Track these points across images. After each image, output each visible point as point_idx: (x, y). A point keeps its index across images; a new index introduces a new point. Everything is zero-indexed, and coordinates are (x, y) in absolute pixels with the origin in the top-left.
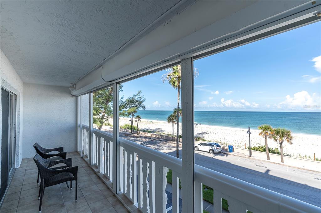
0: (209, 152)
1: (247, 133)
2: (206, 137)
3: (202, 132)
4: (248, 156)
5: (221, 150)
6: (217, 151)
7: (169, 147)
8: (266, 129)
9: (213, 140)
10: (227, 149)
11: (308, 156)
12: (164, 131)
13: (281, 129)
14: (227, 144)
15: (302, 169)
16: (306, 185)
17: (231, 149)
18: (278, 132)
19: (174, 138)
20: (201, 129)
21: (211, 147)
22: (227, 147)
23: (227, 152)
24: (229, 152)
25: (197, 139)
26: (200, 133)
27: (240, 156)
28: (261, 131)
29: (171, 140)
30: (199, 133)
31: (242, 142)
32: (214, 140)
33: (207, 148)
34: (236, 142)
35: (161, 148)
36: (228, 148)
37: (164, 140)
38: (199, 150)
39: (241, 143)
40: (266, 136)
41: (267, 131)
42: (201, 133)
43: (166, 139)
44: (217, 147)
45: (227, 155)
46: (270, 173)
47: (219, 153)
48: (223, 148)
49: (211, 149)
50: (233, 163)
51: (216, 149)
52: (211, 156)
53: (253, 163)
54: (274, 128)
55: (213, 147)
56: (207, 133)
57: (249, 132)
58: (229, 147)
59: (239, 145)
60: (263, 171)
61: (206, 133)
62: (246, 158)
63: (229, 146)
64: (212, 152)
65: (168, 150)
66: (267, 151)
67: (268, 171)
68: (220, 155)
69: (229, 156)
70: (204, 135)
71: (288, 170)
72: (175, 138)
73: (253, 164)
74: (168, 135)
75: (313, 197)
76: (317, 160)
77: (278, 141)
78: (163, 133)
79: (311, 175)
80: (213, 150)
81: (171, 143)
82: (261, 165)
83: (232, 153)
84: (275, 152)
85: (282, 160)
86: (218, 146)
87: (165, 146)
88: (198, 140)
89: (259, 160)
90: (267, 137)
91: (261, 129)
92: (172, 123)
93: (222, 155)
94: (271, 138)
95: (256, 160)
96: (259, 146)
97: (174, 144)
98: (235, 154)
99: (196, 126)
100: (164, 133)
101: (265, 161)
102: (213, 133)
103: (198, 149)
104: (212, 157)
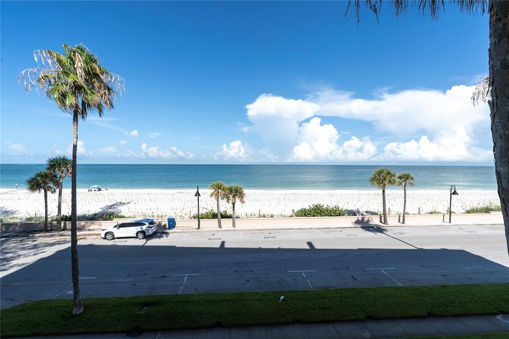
0: (137, 237)
1: (196, 195)
2: (124, 210)
3: (115, 203)
4: (197, 229)
5: (157, 228)
6: (150, 231)
7: (35, 247)
8: (219, 187)
9: (137, 214)
10: (165, 225)
11: (253, 214)
12: (13, 213)
13: (234, 185)
14: (162, 217)
15: (252, 230)
16: (260, 248)
17: (172, 223)
18: (231, 190)
19: (49, 225)
20: (112, 196)
21: (140, 227)
22: (165, 222)
23: (166, 229)
24: (169, 229)
25: (107, 217)
26: (111, 206)
27: (185, 231)
28: (212, 191)
29: (40, 231)
30: (110, 204)
31: (183, 209)
32: (140, 213)
33: (132, 231)
34: (175, 211)
35: (9, 255)
36: (167, 223)
37: (19, 232)
38: (115, 238)
39: (183, 211)
40: (218, 198)
41: (219, 190)
42: (114, 205)
43: (23, 232)
44: (151, 226)
45: (167, 234)
46: (227, 246)
47: (154, 235)
48: (159, 225)
49: (140, 230)
50: (178, 246)
51: (149, 230)
52: (140, 242)
53: (204, 237)
54: (227, 186)
55: (143, 227)
56: (125, 202)
57: (198, 194)
58: (169, 221)
59: (180, 214)
60: (217, 245)
61: (124, 204)
62: (193, 233)
63: (168, 219)
64: (141, 236)
65: (35, 255)
66: (219, 217)
67: (223, 243)
68: (156, 238)
69: (170, 235)
70: (119, 208)
71: (241, 235)
72: (51, 223)
73: (204, 239)
74: (28, 219)
75: (268, 259)
76: (264, 216)
77: (231, 202)
78: (11, 216)
79: (260, 235)
80: (143, 232)
81: (40, 238)
82: (213, 237)
83: (174, 230)
84: (225, 216)
85: (234, 225)
86: (152, 223)
87: (24, 249)
88: (110, 219)
89: (210, 231)
90: (220, 198)
91: (214, 188)
92: (43, 191)
93: (159, 237)
94: (222, 199)
95: (207, 231)
96: (207, 211)
97: (50, 239)
98: (178, 231)
99: (100, 192)
100: (14, 216)
101: (217, 231)
102: (136, 202)
103: (113, 236)
104: (142, 244)
